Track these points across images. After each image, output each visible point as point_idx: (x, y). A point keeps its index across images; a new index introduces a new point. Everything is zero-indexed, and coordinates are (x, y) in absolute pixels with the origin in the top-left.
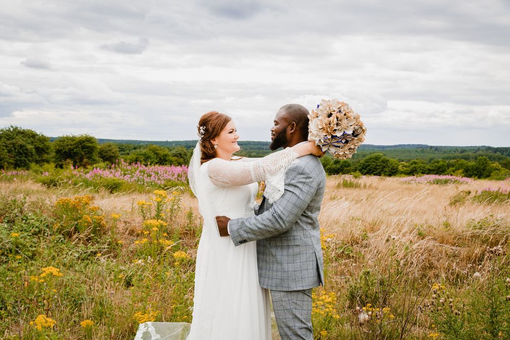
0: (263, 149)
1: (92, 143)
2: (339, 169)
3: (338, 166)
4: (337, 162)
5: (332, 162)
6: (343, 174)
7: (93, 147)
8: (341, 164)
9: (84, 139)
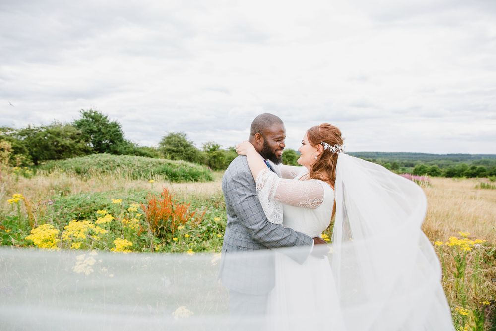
0: (412, 158)
1: (292, 154)
2: (475, 173)
3: (474, 171)
4: (473, 168)
5: (469, 168)
6: (479, 177)
7: (294, 156)
8: (477, 169)
9: (288, 151)
